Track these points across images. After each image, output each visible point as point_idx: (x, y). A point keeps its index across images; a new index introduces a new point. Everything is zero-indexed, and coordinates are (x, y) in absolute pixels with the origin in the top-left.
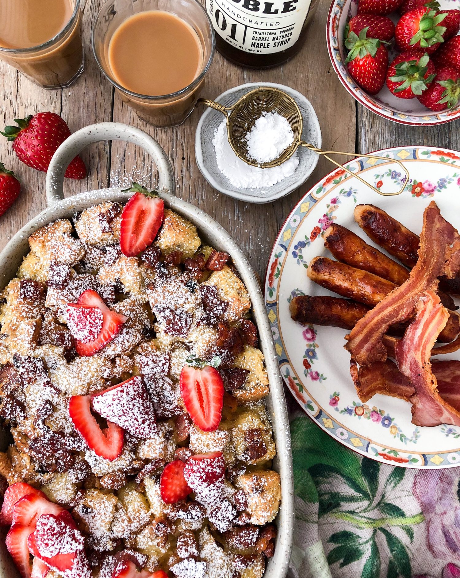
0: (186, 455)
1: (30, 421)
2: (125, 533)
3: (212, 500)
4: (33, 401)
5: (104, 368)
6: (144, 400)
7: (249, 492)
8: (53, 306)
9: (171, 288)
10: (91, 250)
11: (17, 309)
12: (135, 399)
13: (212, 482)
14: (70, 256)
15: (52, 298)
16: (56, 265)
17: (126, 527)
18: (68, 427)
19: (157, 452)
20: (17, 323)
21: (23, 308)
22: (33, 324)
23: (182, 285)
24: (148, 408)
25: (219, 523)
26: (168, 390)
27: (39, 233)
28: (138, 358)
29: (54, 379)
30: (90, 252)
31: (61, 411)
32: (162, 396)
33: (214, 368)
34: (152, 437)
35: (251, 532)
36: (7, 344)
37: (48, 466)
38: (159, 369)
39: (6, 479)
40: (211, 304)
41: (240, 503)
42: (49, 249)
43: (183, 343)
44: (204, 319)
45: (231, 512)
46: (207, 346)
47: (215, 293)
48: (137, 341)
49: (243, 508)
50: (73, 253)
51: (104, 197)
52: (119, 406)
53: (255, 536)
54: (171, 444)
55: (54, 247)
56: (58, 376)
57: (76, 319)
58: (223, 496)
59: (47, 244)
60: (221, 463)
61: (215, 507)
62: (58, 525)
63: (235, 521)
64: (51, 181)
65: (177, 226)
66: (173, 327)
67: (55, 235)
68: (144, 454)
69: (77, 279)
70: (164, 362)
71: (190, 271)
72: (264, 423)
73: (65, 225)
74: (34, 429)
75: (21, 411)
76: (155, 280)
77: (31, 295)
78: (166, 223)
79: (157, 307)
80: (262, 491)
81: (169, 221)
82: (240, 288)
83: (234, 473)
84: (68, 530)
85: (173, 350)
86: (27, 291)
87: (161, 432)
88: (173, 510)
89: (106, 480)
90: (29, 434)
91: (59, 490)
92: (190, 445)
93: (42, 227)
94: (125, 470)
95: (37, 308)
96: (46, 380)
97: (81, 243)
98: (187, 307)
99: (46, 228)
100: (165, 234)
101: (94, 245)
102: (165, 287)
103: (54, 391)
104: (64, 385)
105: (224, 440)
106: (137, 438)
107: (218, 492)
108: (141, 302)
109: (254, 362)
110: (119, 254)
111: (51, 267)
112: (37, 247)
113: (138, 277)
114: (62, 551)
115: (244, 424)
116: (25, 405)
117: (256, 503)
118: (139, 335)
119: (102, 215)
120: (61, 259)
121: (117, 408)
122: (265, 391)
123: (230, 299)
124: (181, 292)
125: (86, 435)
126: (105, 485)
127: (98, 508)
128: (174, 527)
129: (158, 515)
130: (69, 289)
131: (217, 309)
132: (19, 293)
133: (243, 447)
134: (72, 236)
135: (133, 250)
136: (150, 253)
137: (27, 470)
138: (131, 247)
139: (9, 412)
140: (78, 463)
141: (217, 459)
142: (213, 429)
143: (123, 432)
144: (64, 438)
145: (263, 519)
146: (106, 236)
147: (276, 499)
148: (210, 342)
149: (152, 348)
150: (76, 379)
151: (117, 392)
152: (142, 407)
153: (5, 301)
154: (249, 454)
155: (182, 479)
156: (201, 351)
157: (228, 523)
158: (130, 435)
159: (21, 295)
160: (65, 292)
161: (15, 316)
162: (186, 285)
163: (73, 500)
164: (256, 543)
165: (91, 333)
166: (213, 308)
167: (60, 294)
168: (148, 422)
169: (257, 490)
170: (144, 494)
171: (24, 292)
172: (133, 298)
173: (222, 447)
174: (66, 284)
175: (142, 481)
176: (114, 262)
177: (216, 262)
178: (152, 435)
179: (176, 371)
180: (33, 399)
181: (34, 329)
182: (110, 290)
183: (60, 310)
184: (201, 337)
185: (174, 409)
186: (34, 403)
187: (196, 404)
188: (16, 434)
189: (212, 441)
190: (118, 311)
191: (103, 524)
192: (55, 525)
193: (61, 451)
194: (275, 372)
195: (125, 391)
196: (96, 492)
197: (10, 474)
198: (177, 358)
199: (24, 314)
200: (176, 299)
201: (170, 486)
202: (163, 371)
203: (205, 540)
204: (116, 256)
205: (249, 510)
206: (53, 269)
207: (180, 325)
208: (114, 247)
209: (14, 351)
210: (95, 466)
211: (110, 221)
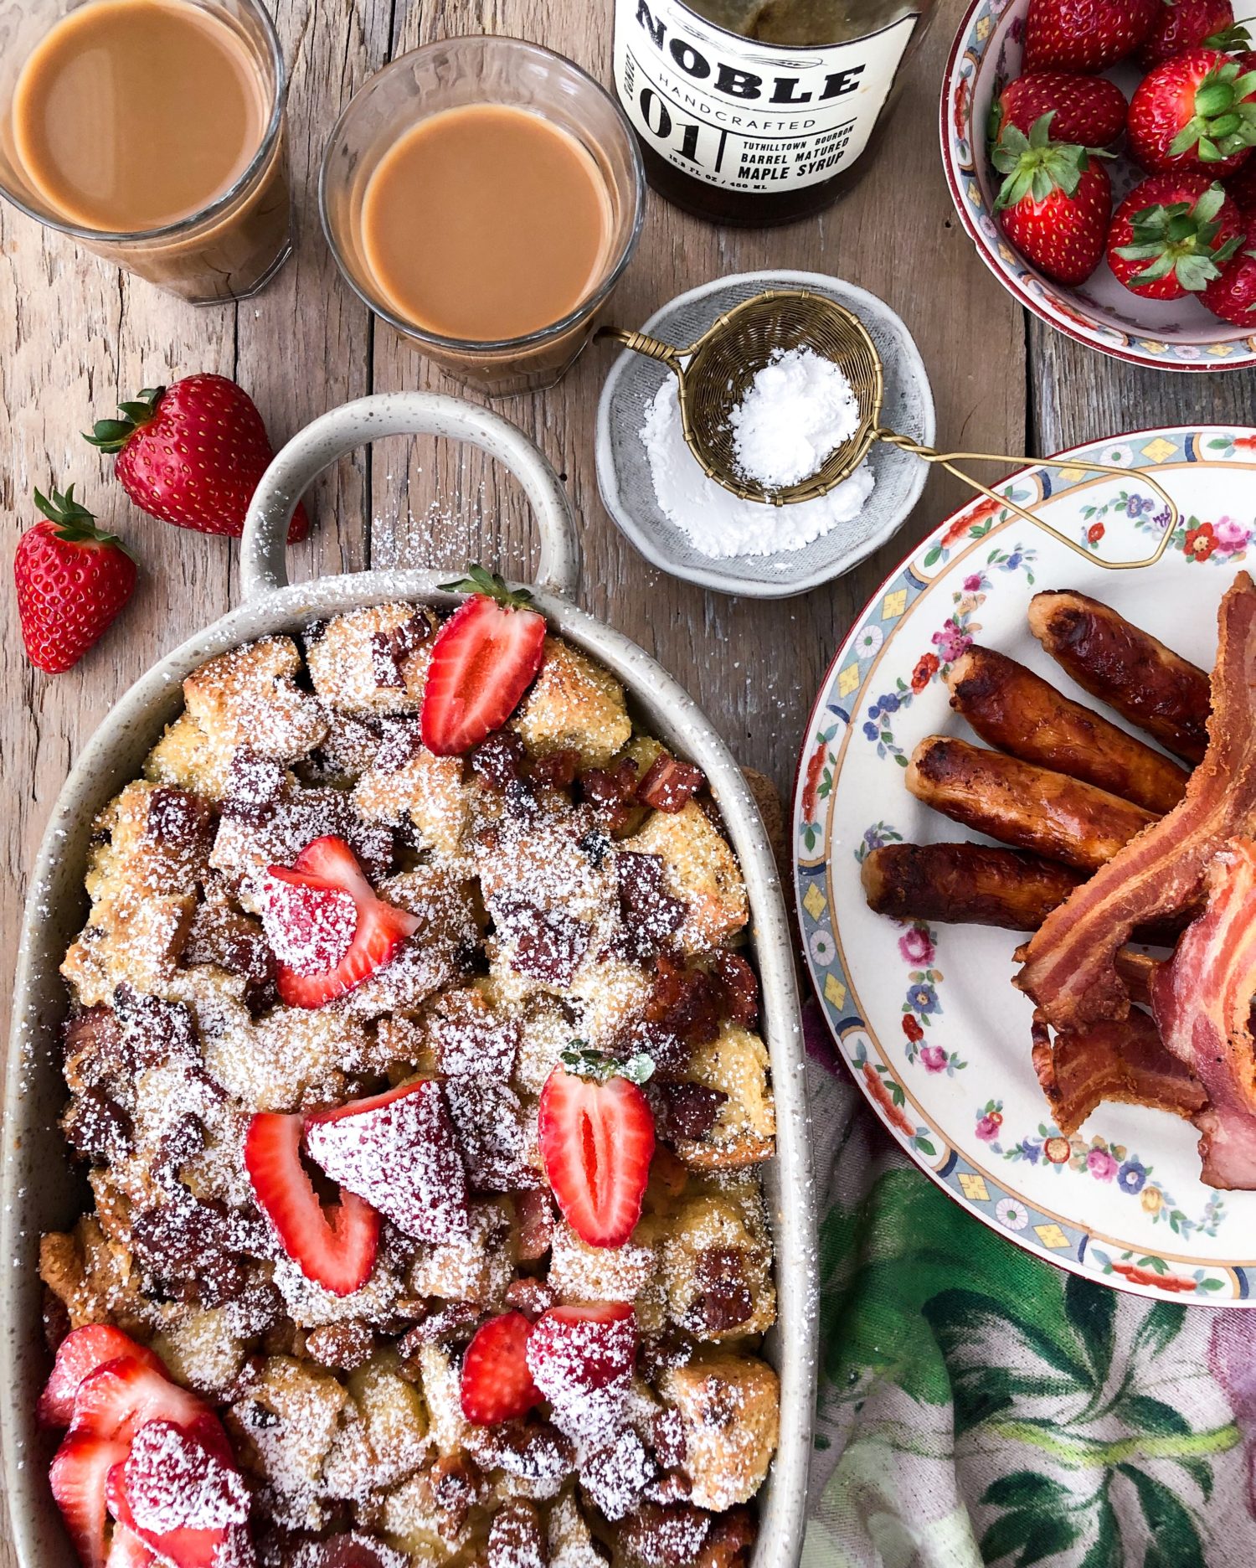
0: (538, 1301)
1: (142, 1162)
2: (358, 1489)
3: (594, 1430)
4: (154, 1111)
5: (345, 1045)
6: (441, 1148)
7: (695, 1418)
8: (230, 867)
9: (540, 848)
10: (342, 725)
11: (135, 865)
12: (418, 1143)
13: (598, 1384)
14: (287, 741)
15: (229, 848)
16: (248, 760)
17: (360, 1474)
18: (237, 1191)
19: (463, 1283)
20: (133, 903)
21: (153, 865)
22: (173, 914)
23: (571, 844)
24: (450, 1169)
25: (607, 1491)
26: (507, 1123)
27: (212, 670)
28: (434, 1025)
29: (215, 1062)
30: (339, 731)
31: (224, 1147)
32: (488, 1138)
33: (633, 1084)
34: (453, 1242)
35: (687, 1525)
36: (103, 956)
37: (176, 1284)
38: (486, 1065)
39: (65, 1308)
40: (641, 906)
41: (667, 1447)
42: (235, 714)
43: (557, 999)
44: (621, 944)
45: (639, 1467)
46: (621, 1017)
47: (654, 875)
48: (437, 982)
49: (674, 1461)
50: (297, 733)
51: (390, 592)
52: (376, 1157)
53: (699, 1538)
54: (501, 1265)
55: (246, 713)
56: (226, 1056)
57: (286, 915)
58: (624, 1420)
59: (230, 702)
60: (627, 1338)
61: (599, 1447)
62: (186, 1452)
63: (647, 1492)
64: (258, 536)
65: (575, 686)
66: (536, 959)
67: (253, 679)
68: (427, 1284)
69: (300, 803)
70: (503, 1046)
71: (596, 805)
72: (751, 1232)
73: (282, 656)
74: (150, 1185)
75: (120, 1135)
76: (502, 822)
77: (177, 832)
78: (547, 676)
79: (499, 897)
80: (730, 1422)
81: (554, 673)
82: (724, 866)
83: (659, 1361)
84: (211, 1470)
85: (530, 1016)
86: (168, 822)
87: (477, 1230)
88: (488, 1444)
89: (322, 1341)
90: (136, 1197)
91: (199, 1352)
92: (550, 1276)
93: (223, 655)
94: (373, 1320)
95: (188, 867)
96: (192, 1064)
97: (320, 707)
98: (577, 907)
99: (233, 658)
100: (540, 704)
101: (352, 715)
102: (525, 843)
103: (211, 1094)
104: (239, 1079)
105: (642, 1273)
106: (413, 1240)
107: (612, 1412)
108: (459, 876)
109: (742, 1072)
110: (415, 743)
111: (236, 763)
112: (204, 707)
113: (458, 814)
114: (189, 1521)
115: (698, 1233)
116: (133, 1118)
117: (709, 1451)
118: (444, 967)
119: (382, 638)
120: (264, 745)
121: (369, 1164)
122: (764, 1153)
123: (694, 896)
124: (567, 864)
125: (283, 1221)
126: (320, 1355)
127: (294, 1417)
128: (485, 1488)
129: (447, 1449)
130: (276, 827)
131: (656, 920)
132: (145, 824)
133: (689, 1294)
134: (297, 686)
135: (453, 740)
136: (496, 751)
137: (122, 1288)
138: (448, 732)
139: (90, 1134)
140: (253, 1287)
141: (617, 1324)
142: (615, 1243)
143: (379, 1221)
144: (225, 1219)
145: (724, 1496)
146: (386, 694)
147: (764, 1447)
148: (628, 1006)
149: (476, 1006)
150: (269, 1068)
151: (375, 1120)
152: (434, 1166)
153: (107, 837)
154: (705, 1316)
155: (521, 1364)
156: (604, 1028)
157: (629, 1496)
158: (396, 1230)
159: (151, 830)
160: (264, 836)
161: (129, 882)
162: (582, 844)
163: (232, 1383)
164: (698, 1556)
165: (321, 953)
166: (646, 917)
167: (251, 839)
168: (445, 1205)
169: (716, 1417)
170: (416, 1386)
171: (160, 822)
172: (439, 863)
173: (633, 1292)
174: (268, 815)
175: (415, 1351)
176: (400, 767)
177: (667, 787)
178: (453, 1238)
179: (533, 1074)
180: (156, 1105)
181: (175, 925)
182: (382, 840)
183: (246, 881)
184: (605, 991)
185: (517, 1174)
186: (157, 1116)
187: (577, 1172)
188: (102, 1189)
189: (609, 1274)
190: (397, 899)
191: (303, 1460)
192: (179, 1454)
193: (213, 1252)
194: (797, 1107)
195: (394, 1120)
196: (292, 1370)
197: (77, 1296)
198: (537, 1038)
199: (153, 880)
200: (551, 882)
201: (487, 1381)
202: (498, 1071)
203: (563, 1531)
204: (407, 749)
205: (689, 1467)
206: (239, 771)
207: (555, 955)
208: (405, 722)
209: (118, 977)
210: (298, 1302)
211: (400, 658)
